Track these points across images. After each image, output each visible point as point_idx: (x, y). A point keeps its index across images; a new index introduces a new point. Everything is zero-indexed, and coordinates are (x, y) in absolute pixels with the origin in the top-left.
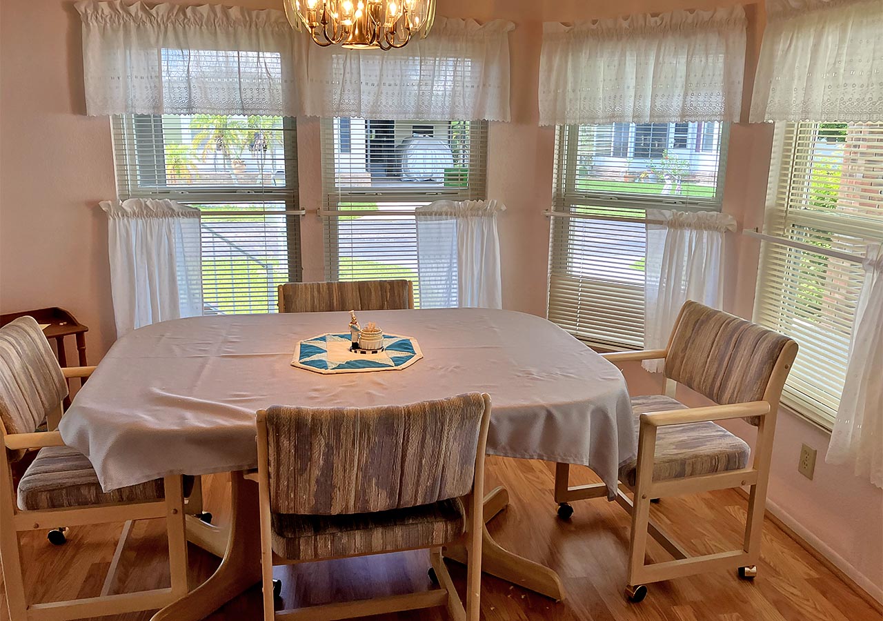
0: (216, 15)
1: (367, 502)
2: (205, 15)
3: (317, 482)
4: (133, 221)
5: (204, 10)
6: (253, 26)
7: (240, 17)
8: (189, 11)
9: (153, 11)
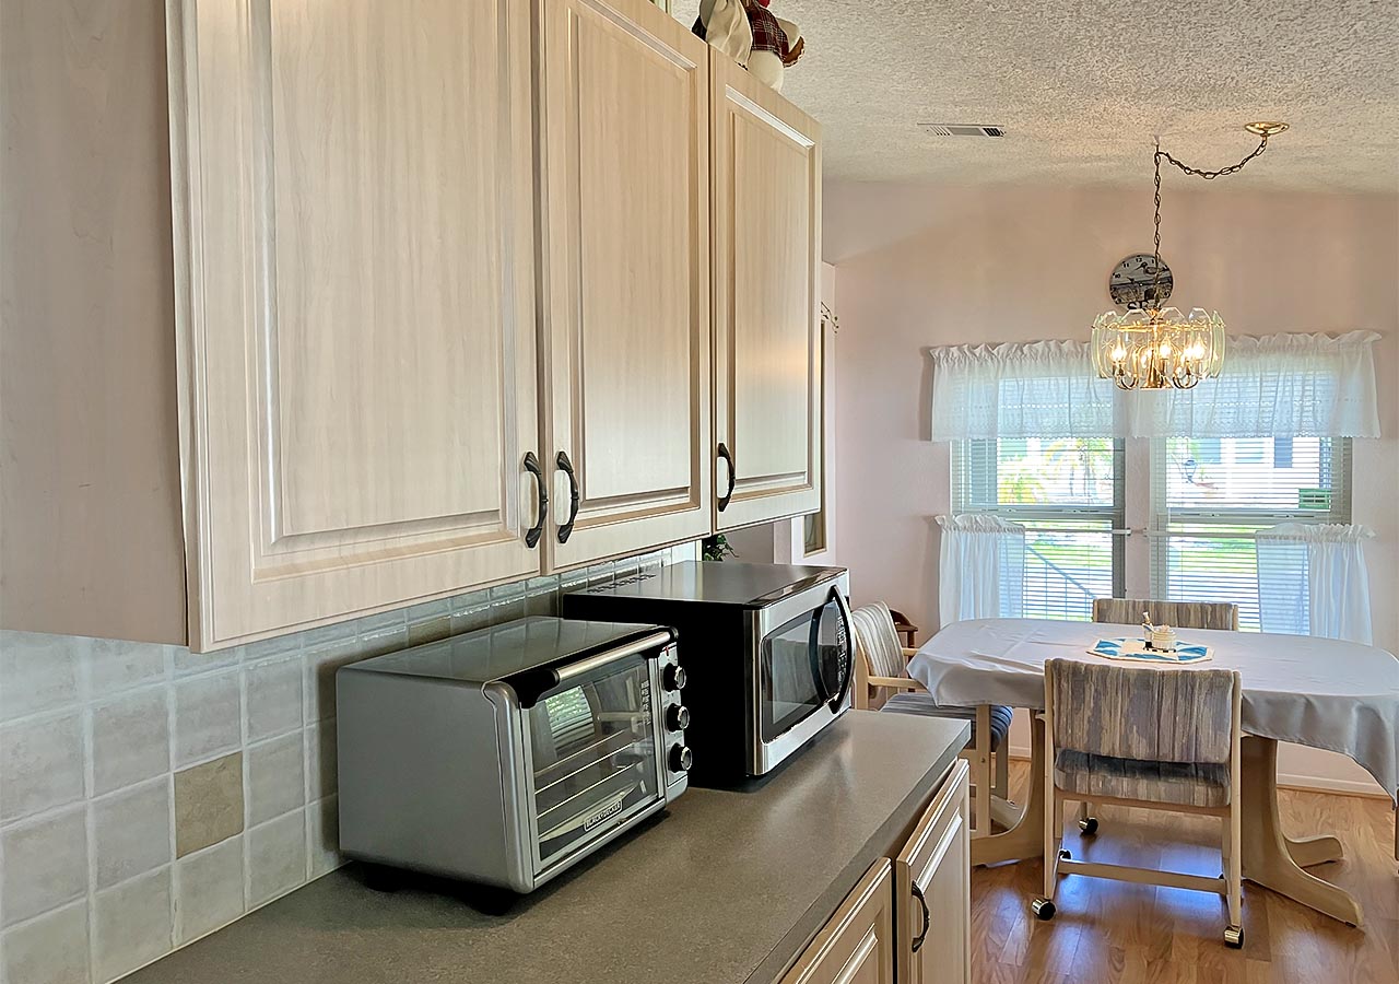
0: (1050, 350)
1: (1130, 747)
2: (1040, 352)
3: (1089, 722)
4: (963, 535)
5: (1040, 346)
6: (1085, 355)
7: (1073, 349)
8: (1025, 349)
9: (995, 352)
